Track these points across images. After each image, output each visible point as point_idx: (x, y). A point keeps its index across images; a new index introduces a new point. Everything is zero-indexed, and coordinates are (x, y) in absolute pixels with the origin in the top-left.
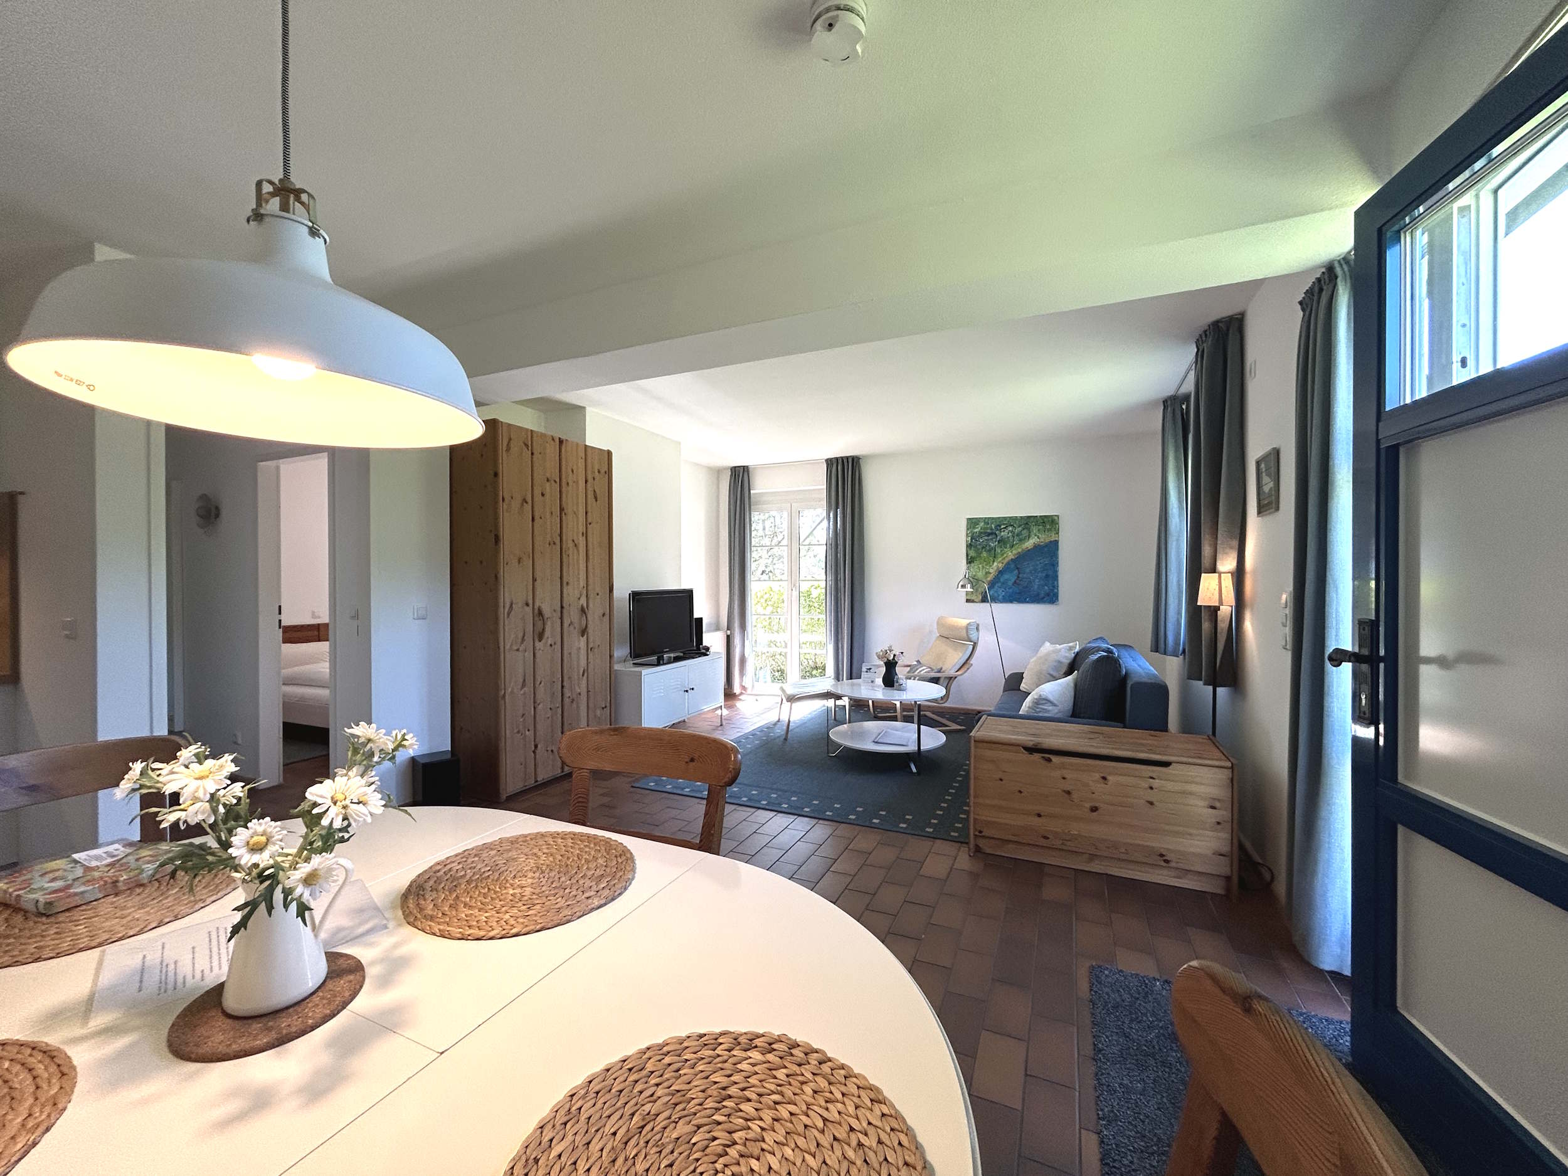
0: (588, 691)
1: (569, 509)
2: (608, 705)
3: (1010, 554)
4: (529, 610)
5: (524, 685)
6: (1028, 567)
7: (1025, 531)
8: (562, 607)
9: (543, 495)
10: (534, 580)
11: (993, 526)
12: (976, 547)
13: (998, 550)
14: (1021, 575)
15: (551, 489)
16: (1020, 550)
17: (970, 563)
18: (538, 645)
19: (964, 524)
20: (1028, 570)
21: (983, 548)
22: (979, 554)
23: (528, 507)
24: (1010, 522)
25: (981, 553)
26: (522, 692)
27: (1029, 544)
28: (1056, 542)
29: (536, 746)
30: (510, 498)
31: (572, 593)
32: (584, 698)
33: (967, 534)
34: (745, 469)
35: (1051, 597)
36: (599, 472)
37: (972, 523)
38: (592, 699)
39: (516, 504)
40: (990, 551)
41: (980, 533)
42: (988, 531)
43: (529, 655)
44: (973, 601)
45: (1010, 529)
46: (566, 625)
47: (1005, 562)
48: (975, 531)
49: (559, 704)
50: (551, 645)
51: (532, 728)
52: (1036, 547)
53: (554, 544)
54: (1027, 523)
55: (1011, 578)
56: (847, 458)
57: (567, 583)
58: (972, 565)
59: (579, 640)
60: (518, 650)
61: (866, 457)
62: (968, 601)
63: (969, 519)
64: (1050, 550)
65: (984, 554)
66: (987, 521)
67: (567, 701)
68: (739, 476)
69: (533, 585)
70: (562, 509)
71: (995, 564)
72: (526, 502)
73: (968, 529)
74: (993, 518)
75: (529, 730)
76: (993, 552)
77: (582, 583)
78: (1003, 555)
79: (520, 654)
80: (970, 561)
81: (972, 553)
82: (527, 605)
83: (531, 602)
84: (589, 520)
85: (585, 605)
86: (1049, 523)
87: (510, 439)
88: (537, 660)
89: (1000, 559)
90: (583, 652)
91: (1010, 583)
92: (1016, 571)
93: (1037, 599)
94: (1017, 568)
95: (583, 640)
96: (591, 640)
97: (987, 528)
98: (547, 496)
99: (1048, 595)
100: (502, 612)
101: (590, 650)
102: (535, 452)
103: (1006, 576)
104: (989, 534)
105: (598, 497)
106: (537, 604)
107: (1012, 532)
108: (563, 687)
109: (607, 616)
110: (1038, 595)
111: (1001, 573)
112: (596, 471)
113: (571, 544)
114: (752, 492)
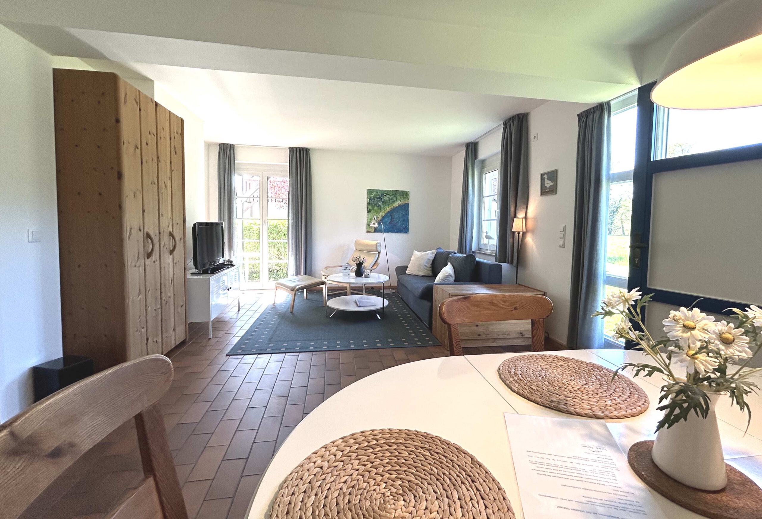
0: (174, 295)
1: (162, 158)
2: (184, 304)
3: (388, 209)
4: (141, 233)
5: (139, 293)
6: (395, 215)
7: (395, 198)
8: (160, 233)
9: (147, 144)
10: (144, 211)
11: (380, 194)
12: (371, 204)
13: (382, 206)
14: (393, 219)
15: (152, 140)
16: (392, 207)
17: (369, 212)
18: (148, 261)
19: (366, 192)
20: (396, 217)
21: (375, 205)
22: (373, 208)
23: (138, 151)
24: (388, 192)
25: (374, 207)
26: (139, 299)
27: (396, 204)
28: (408, 204)
29: (147, 339)
30: (128, 143)
31: (165, 222)
32: (172, 300)
33: (367, 197)
34: (232, 146)
35: (405, 230)
36: (177, 133)
37: (370, 192)
38: (176, 300)
39: (132, 149)
40: (378, 206)
41: (374, 197)
42: (378, 196)
43: (141, 269)
44: (370, 232)
45: (388, 196)
46: (162, 246)
47: (386, 212)
48: (372, 196)
49: (159, 306)
50: (154, 262)
51: (145, 327)
52: (400, 206)
53: (154, 183)
54: (396, 193)
55: (387, 220)
56: (303, 148)
57: (162, 215)
58: (370, 213)
59: (169, 257)
60: (135, 266)
61: (314, 149)
62: (367, 232)
63: (368, 190)
64: (406, 207)
65: (376, 208)
66: (377, 191)
67: (164, 302)
68: (227, 150)
69: (143, 214)
70: (158, 158)
71: (381, 213)
72: (138, 148)
73: (368, 195)
74: (380, 190)
75: (143, 328)
76: (380, 208)
77: (170, 215)
78: (384, 209)
79: (136, 269)
80: (369, 211)
81: (370, 207)
82: (140, 230)
83: (142, 228)
84: (173, 169)
85: (171, 231)
86: (405, 194)
87: (126, 94)
88: (147, 273)
89: (383, 211)
90: (171, 266)
91: (388, 223)
92: (390, 217)
93: (399, 231)
94: (391, 216)
95: (171, 257)
96: (175, 257)
97: (377, 195)
98: (150, 144)
99: (404, 229)
100: (126, 235)
101: (174, 264)
102: (142, 109)
103: (386, 219)
104: (378, 198)
105: (177, 152)
106: (146, 230)
107: (389, 197)
108: (161, 293)
109: (182, 240)
110: (400, 229)
111: (383, 218)
112: (176, 132)
113: (163, 185)
114: (236, 161)
